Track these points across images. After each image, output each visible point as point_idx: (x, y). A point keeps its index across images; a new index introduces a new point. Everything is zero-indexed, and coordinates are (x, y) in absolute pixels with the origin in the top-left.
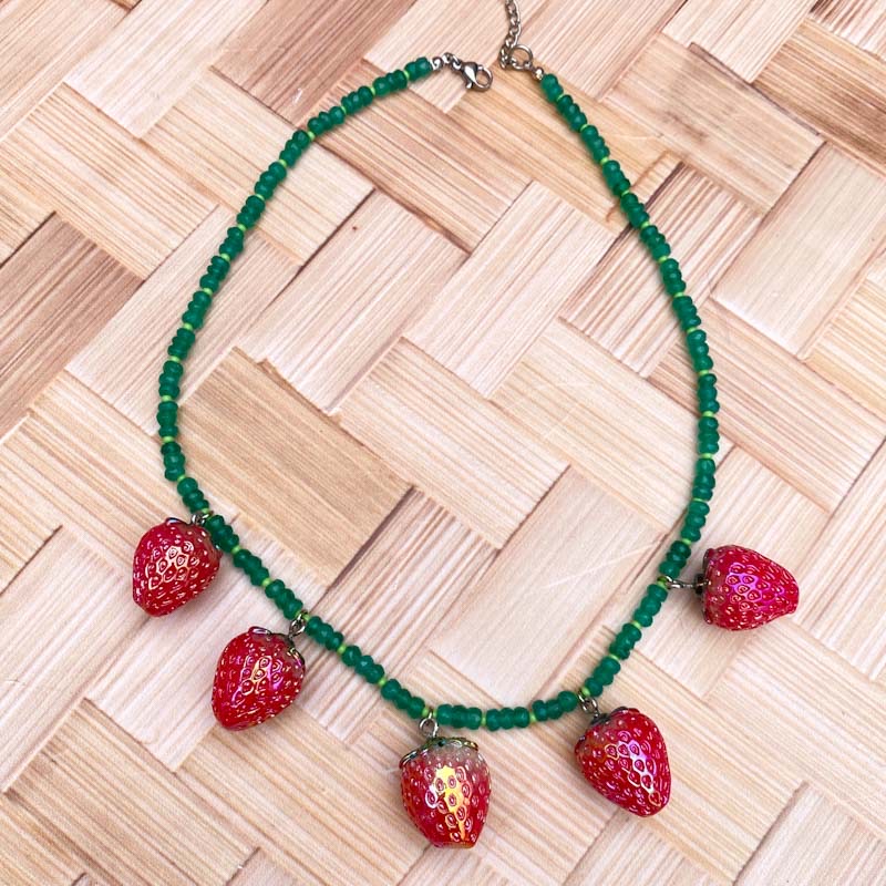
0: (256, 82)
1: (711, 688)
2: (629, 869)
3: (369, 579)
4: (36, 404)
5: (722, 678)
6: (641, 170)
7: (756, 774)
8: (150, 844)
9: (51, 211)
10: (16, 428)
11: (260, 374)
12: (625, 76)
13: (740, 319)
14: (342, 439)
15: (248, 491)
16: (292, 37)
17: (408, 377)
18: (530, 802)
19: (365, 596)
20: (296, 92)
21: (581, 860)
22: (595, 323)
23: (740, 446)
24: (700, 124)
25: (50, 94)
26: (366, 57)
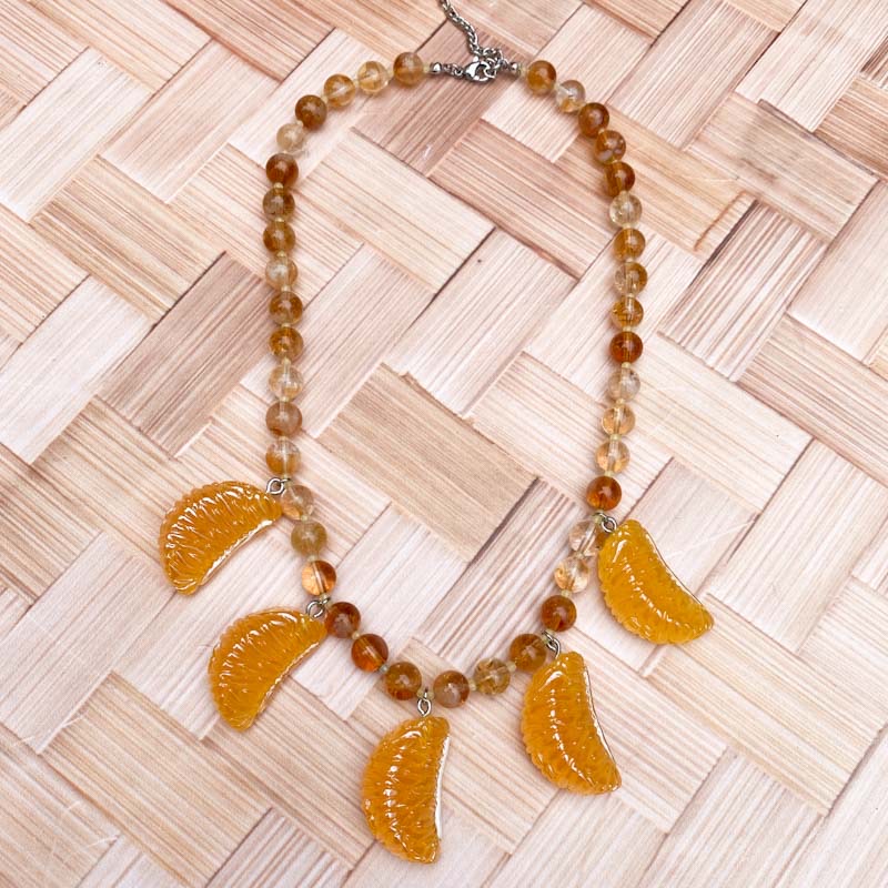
0: (392, 139)
1: (802, 644)
2: (739, 799)
3: (504, 555)
4: (217, 412)
5: (812, 637)
6: (722, 207)
7: (844, 717)
8: (326, 782)
9: (222, 251)
10: (200, 433)
11: (404, 385)
12: (704, 129)
13: (813, 332)
14: (475, 438)
15: (398, 483)
16: (420, 101)
17: (530, 385)
18: (652, 744)
19: (500, 570)
20: (425, 148)
21: (697, 791)
22: (688, 338)
23: (818, 439)
24: (771, 169)
25: (216, 153)
26: (483, 118)
